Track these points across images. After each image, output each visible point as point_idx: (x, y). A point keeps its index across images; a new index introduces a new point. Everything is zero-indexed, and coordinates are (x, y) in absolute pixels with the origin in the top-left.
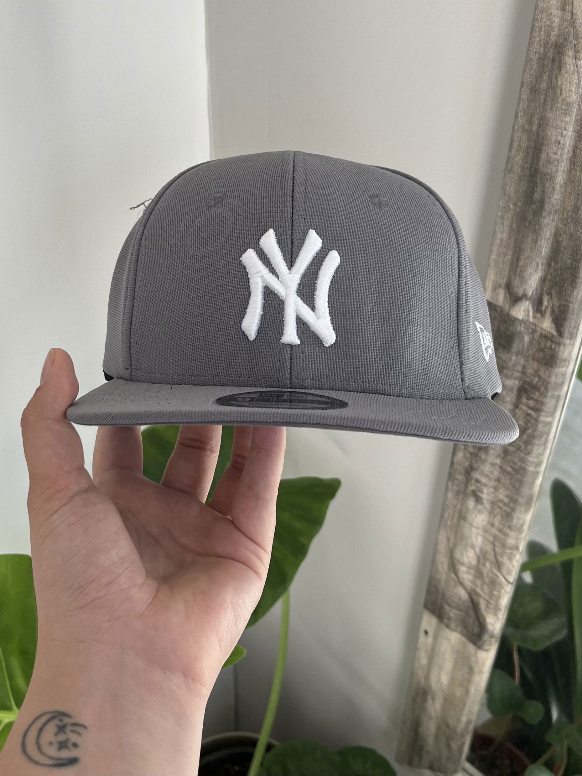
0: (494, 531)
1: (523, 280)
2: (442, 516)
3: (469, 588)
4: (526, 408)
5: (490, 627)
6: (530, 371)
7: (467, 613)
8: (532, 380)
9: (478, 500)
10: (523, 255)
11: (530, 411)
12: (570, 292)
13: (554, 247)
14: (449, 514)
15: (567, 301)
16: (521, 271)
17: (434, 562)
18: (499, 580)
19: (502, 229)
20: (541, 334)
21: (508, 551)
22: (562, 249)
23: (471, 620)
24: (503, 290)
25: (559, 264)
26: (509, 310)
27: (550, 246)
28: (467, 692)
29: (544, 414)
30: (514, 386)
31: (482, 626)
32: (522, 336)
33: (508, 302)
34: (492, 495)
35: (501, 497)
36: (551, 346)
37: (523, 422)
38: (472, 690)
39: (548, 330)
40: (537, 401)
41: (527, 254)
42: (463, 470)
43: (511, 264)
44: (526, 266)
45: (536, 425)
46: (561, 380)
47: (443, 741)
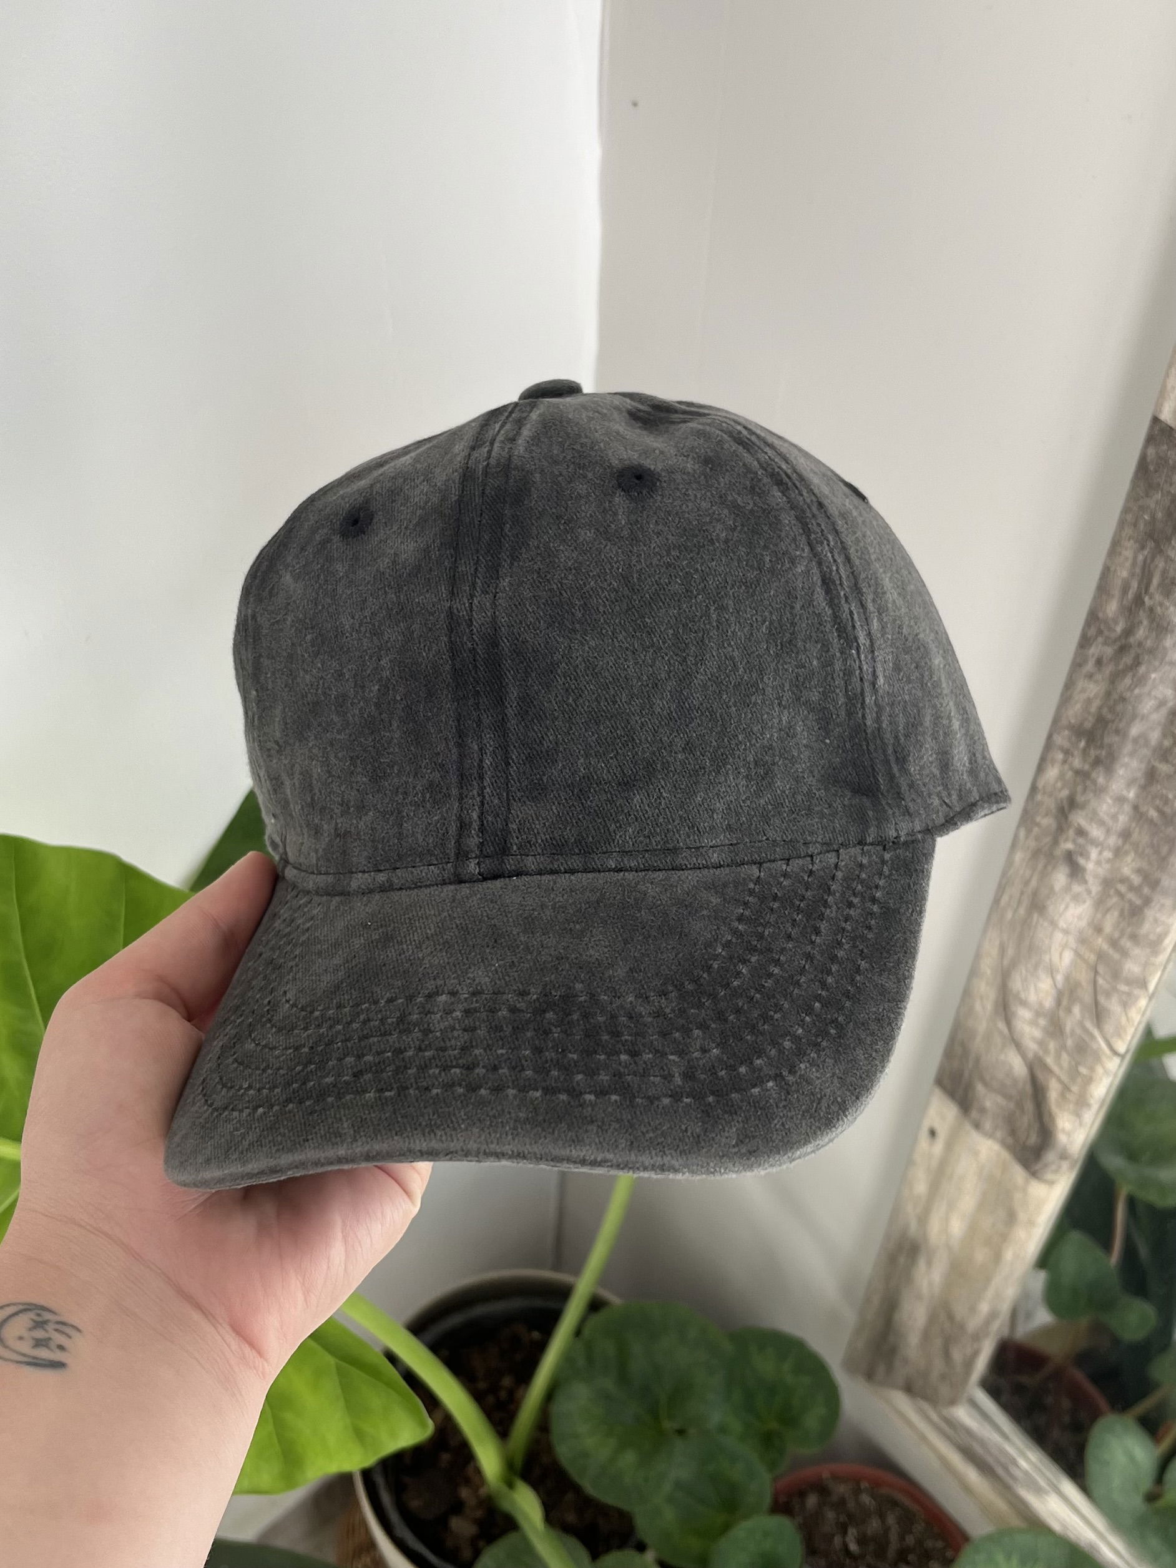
0: (1101, 942)
2: (997, 901)
3: (1030, 1055)
5: (1062, 1138)
7: (1020, 1105)
9: (1076, 871)
14: (1011, 897)
17: (967, 993)
18: (1095, 1046)
21: (1123, 988)
23: (1026, 1119)
28: (997, 1257)
31: (1046, 1134)
34: (1107, 866)
35: (1126, 871)
38: (1008, 1255)
42: (1053, 806)
47: (938, 1342)
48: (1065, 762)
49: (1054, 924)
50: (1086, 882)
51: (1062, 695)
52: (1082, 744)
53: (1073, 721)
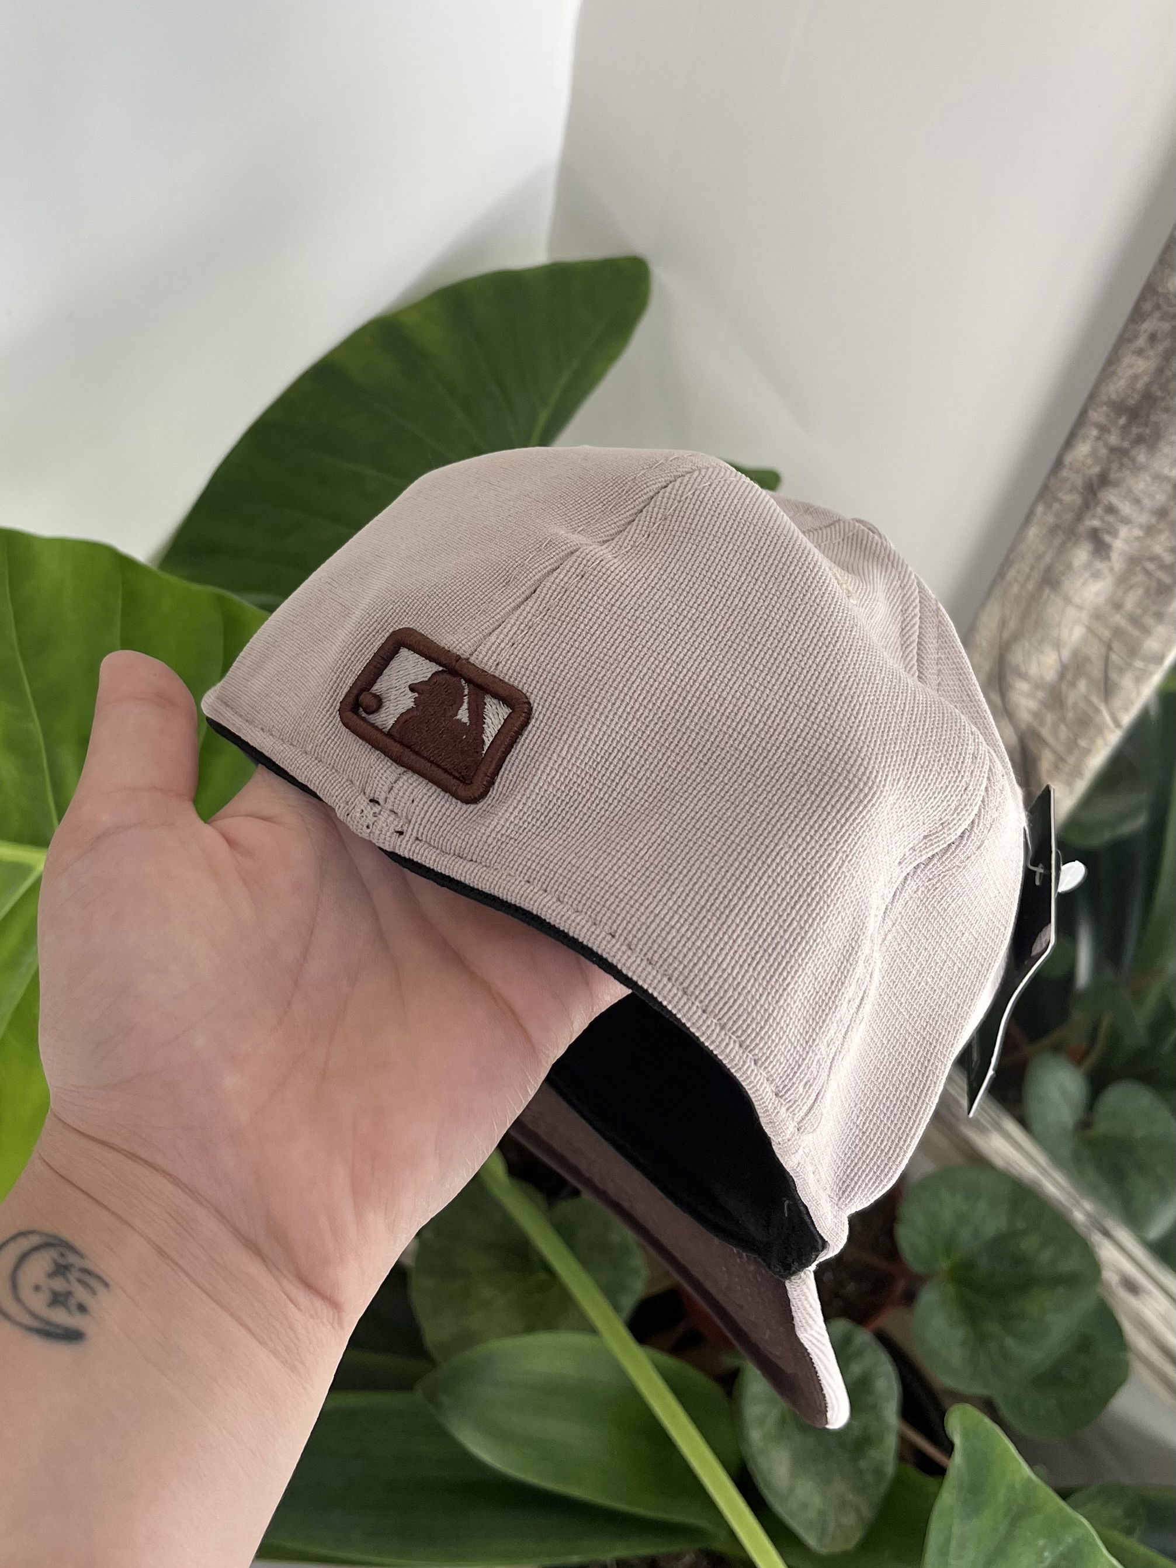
3: (1023, 726)
9: (1100, 548)
14: (1019, 572)
18: (1098, 719)
21: (1139, 664)
34: (1137, 544)
48: (1098, 438)
49: (1068, 600)
50: (1108, 558)
51: (1104, 369)
52: (1122, 421)
53: (1114, 397)
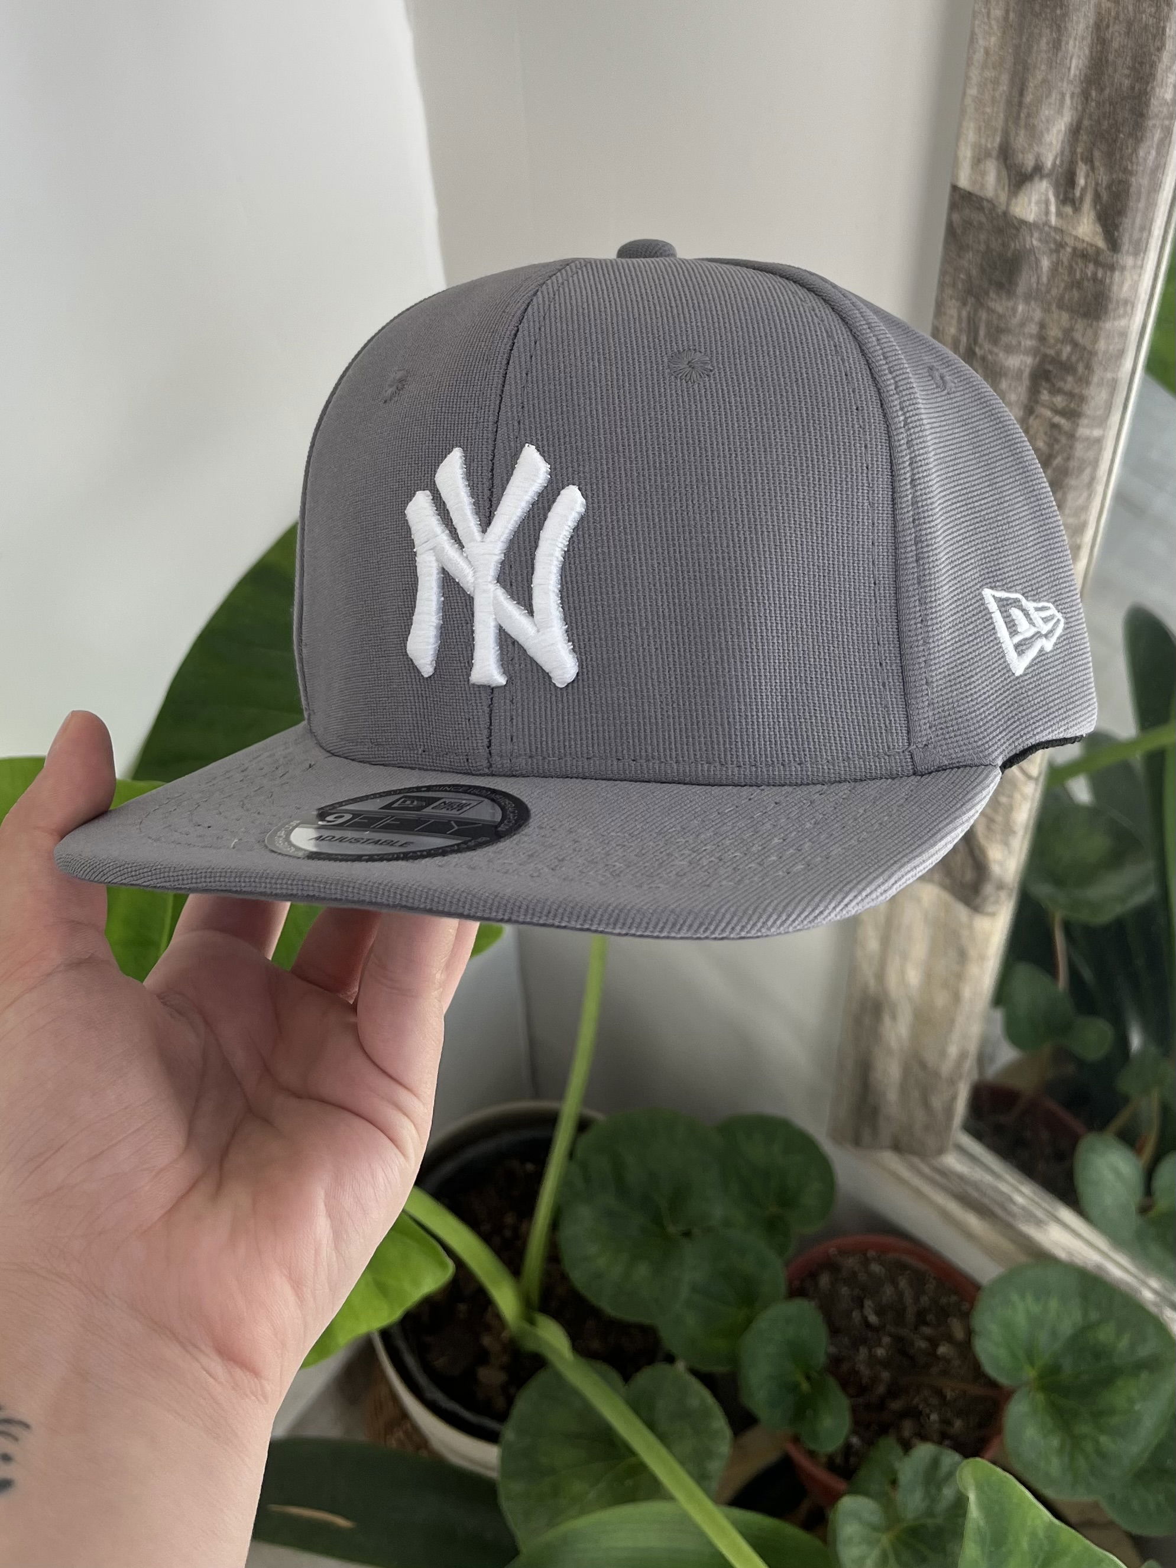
1: (1034, 135)
4: (1048, 413)
5: (996, 869)
6: (1054, 333)
8: (1059, 353)
10: (1031, 79)
11: (1057, 419)
12: (1130, 151)
13: (1094, 54)
15: (1125, 170)
16: (1029, 116)
19: (987, 28)
20: (1075, 249)
22: (1111, 57)
24: (994, 161)
25: (1107, 92)
26: (1008, 204)
27: (1087, 52)
28: (957, 997)
29: (1084, 421)
30: (1023, 367)
32: (1036, 258)
33: (1004, 186)
36: (1095, 274)
37: (1045, 442)
38: (967, 992)
39: (1087, 239)
40: (1071, 395)
41: (1039, 76)
43: (1009, 103)
44: (1038, 101)
45: (1071, 447)
46: (1119, 347)
47: (916, 1094)
